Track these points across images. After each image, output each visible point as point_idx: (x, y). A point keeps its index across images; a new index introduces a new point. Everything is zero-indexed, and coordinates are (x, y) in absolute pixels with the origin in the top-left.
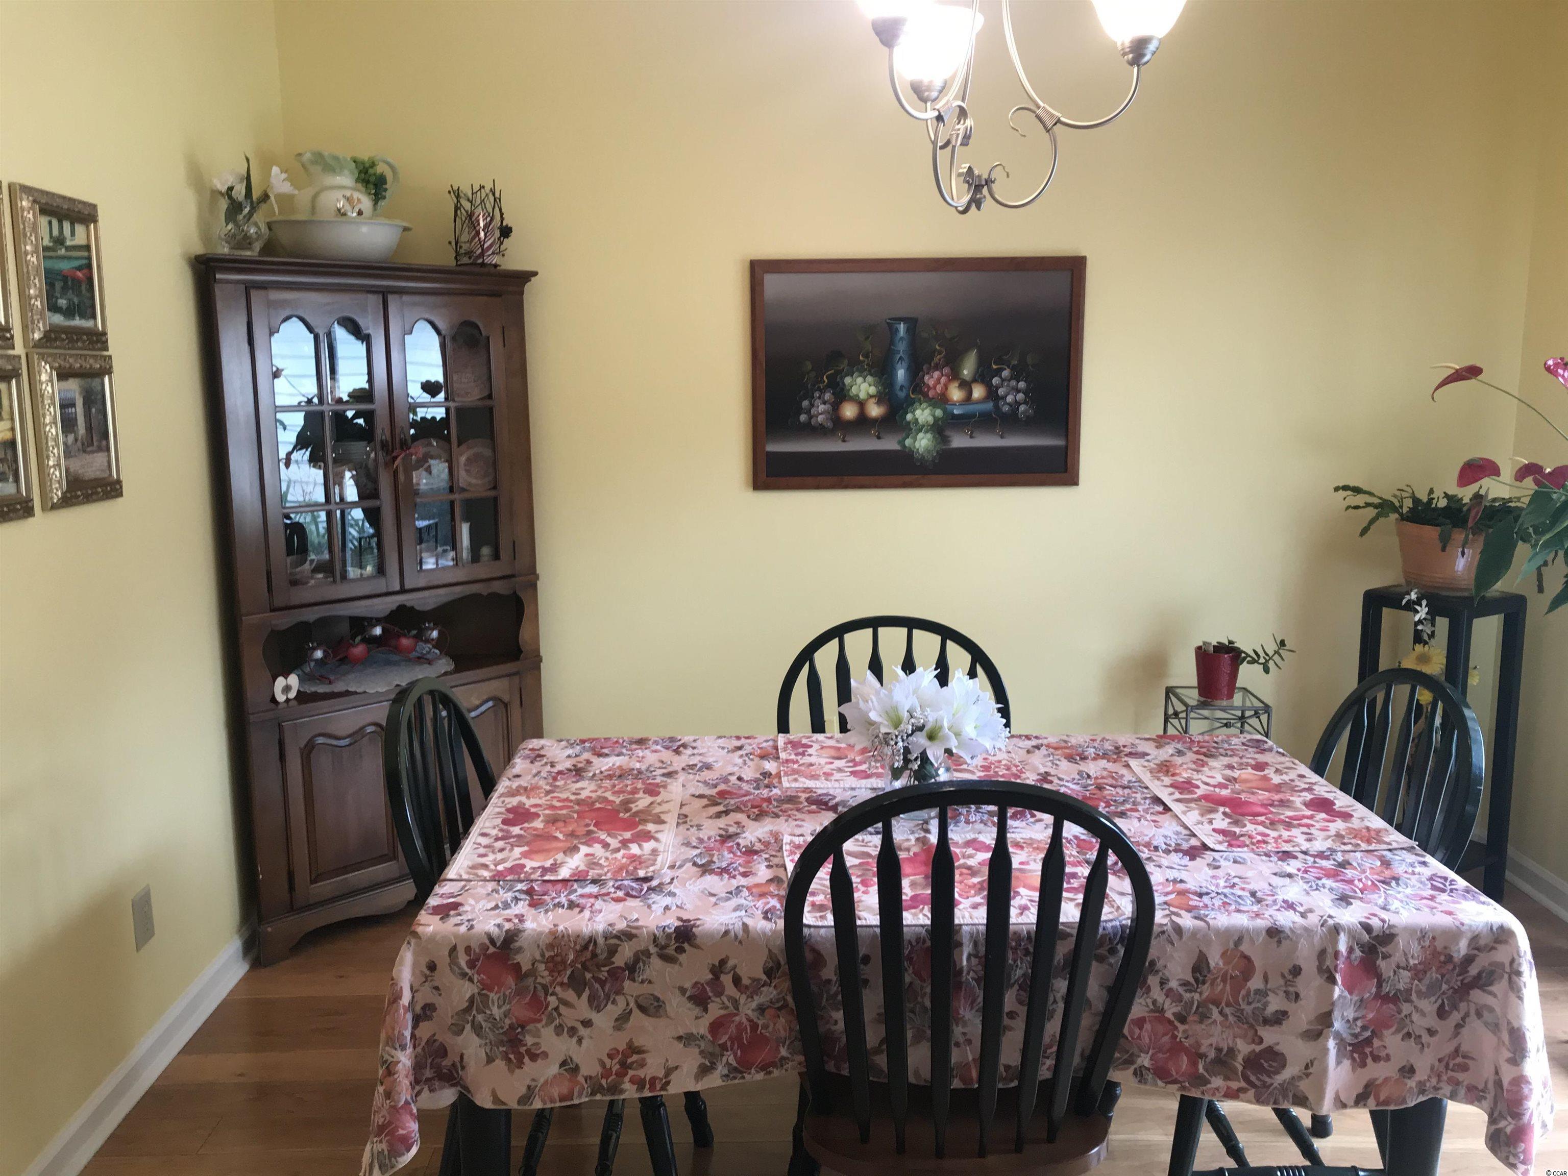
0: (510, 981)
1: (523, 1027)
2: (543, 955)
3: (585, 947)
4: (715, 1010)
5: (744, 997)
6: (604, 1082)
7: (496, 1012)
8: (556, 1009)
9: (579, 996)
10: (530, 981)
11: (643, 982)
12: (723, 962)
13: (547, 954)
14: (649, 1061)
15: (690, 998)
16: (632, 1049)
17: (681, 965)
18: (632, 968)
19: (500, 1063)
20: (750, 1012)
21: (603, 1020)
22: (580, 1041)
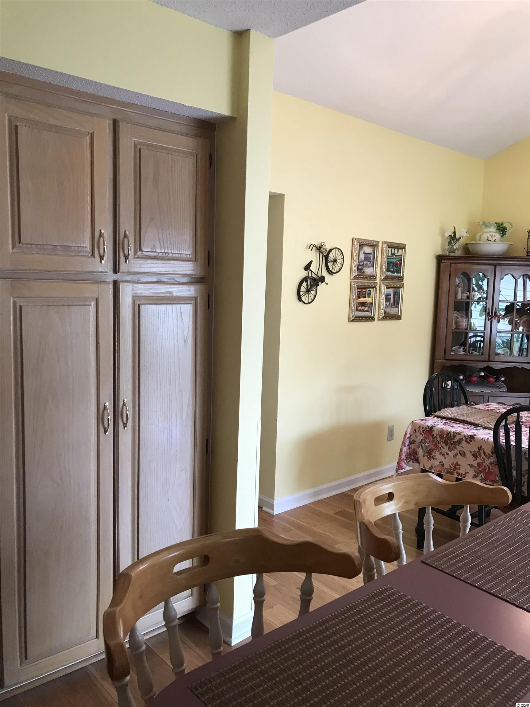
0: (431, 438)
1: (433, 450)
2: (439, 433)
3: (448, 434)
4: (479, 460)
5: (486, 459)
6: (450, 471)
7: (427, 445)
8: (440, 448)
9: (446, 446)
10: (435, 439)
11: (461, 447)
12: (481, 447)
13: (440, 433)
14: (461, 469)
15: (473, 455)
16: (457, 464)
17: (471, 445)
18: (459, 442)
19: (426, 457)
20: (488, 463)
21: (451, 454)
22: (445, 458)
